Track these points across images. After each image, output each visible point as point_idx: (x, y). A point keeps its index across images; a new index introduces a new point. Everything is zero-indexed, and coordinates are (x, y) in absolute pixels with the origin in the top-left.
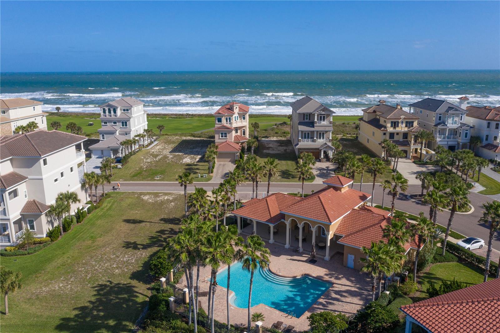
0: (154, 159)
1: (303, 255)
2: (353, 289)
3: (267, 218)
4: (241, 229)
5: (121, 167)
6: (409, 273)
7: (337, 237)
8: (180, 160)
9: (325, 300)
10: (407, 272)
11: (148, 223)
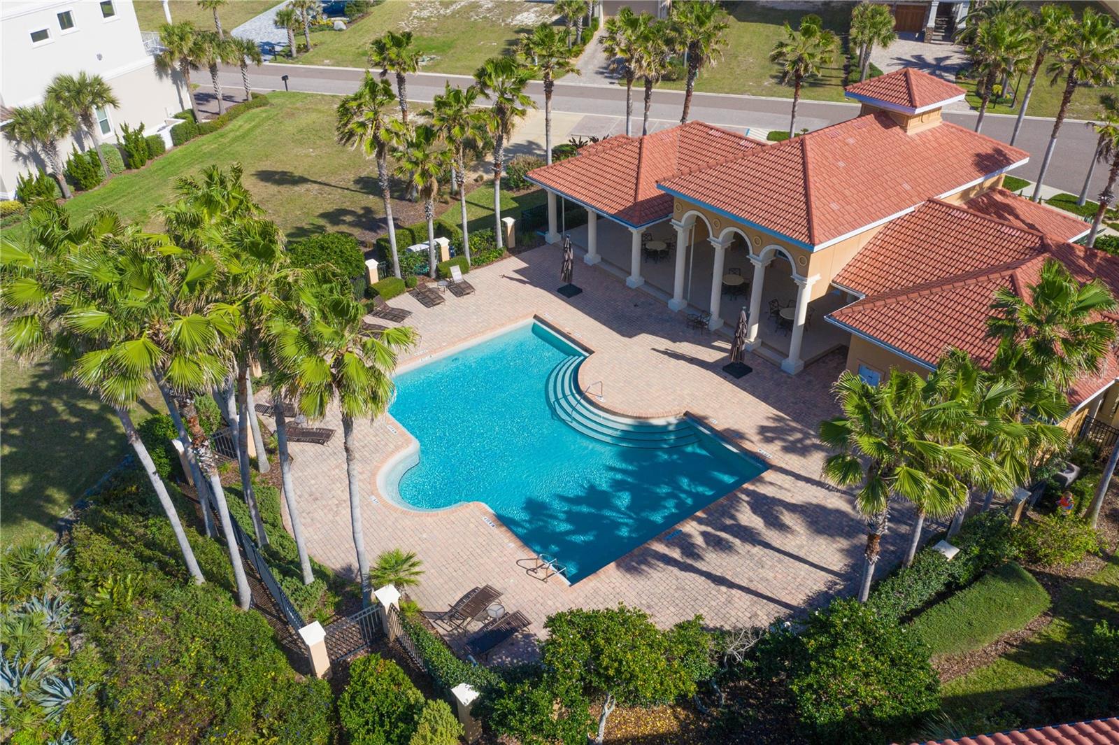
0: (442, 12)
1: (716, 344)
2: (835, 502)
3: (624, 202)
4: (559, 230)
5: (344, 28)
6: (1079, 477)
7: (835, 298)
8: (508, 17)
9: (704, 528)
10: (1072, 470)
11: (316, 186)
